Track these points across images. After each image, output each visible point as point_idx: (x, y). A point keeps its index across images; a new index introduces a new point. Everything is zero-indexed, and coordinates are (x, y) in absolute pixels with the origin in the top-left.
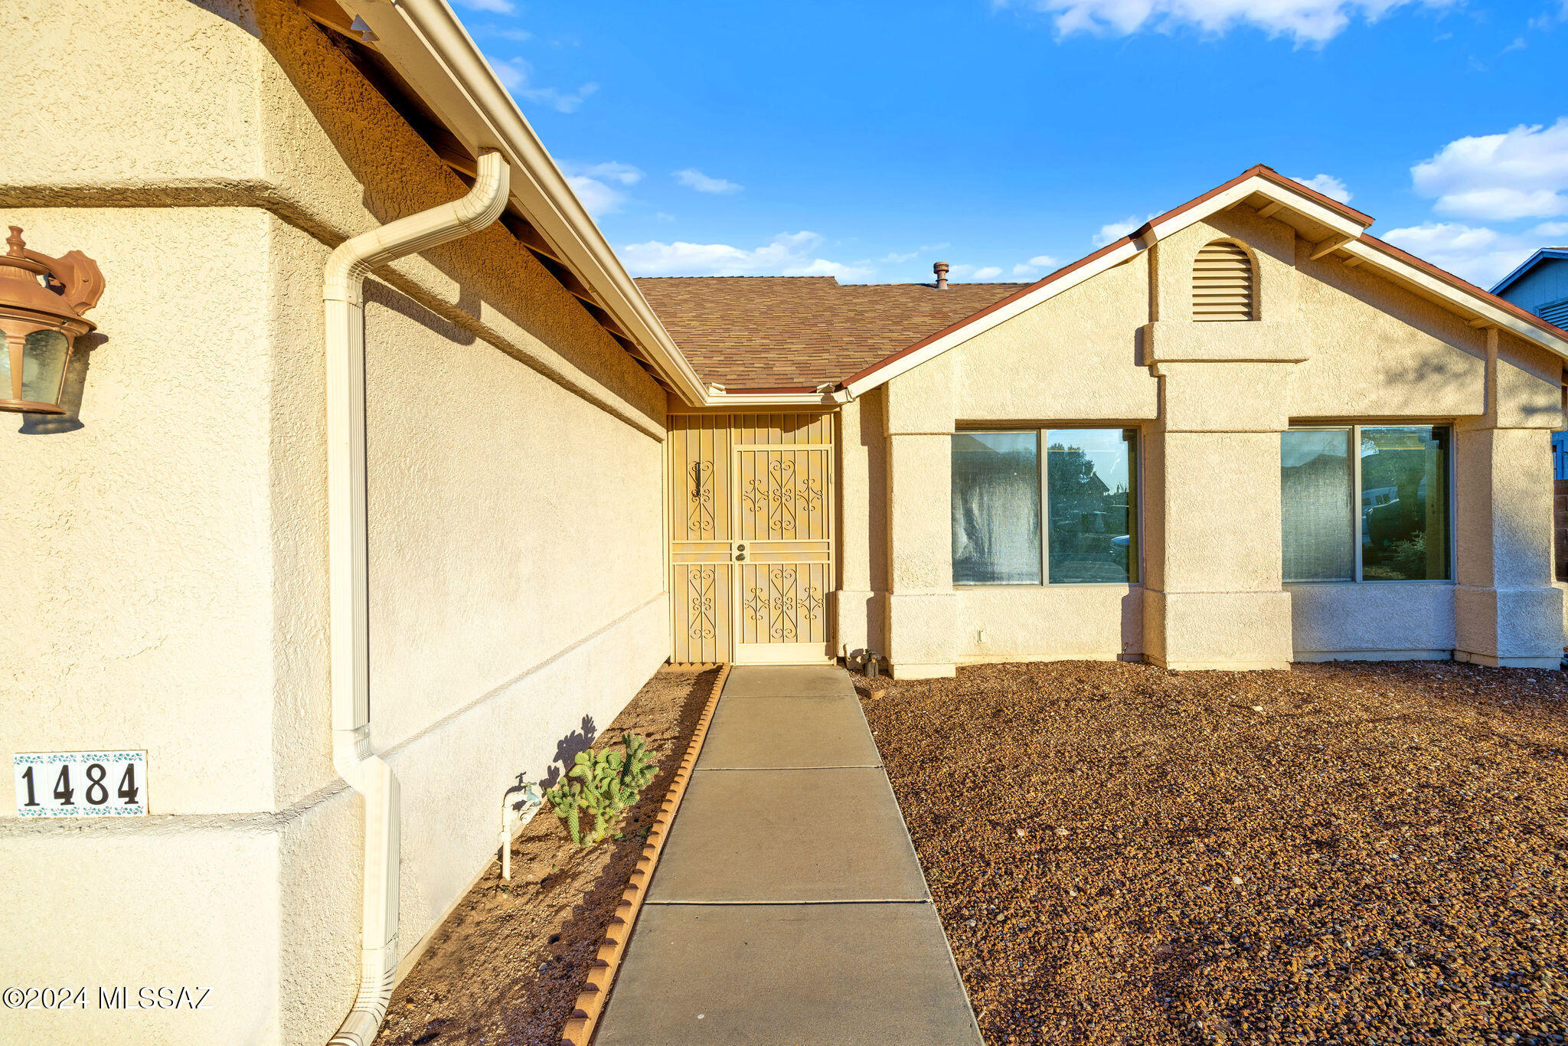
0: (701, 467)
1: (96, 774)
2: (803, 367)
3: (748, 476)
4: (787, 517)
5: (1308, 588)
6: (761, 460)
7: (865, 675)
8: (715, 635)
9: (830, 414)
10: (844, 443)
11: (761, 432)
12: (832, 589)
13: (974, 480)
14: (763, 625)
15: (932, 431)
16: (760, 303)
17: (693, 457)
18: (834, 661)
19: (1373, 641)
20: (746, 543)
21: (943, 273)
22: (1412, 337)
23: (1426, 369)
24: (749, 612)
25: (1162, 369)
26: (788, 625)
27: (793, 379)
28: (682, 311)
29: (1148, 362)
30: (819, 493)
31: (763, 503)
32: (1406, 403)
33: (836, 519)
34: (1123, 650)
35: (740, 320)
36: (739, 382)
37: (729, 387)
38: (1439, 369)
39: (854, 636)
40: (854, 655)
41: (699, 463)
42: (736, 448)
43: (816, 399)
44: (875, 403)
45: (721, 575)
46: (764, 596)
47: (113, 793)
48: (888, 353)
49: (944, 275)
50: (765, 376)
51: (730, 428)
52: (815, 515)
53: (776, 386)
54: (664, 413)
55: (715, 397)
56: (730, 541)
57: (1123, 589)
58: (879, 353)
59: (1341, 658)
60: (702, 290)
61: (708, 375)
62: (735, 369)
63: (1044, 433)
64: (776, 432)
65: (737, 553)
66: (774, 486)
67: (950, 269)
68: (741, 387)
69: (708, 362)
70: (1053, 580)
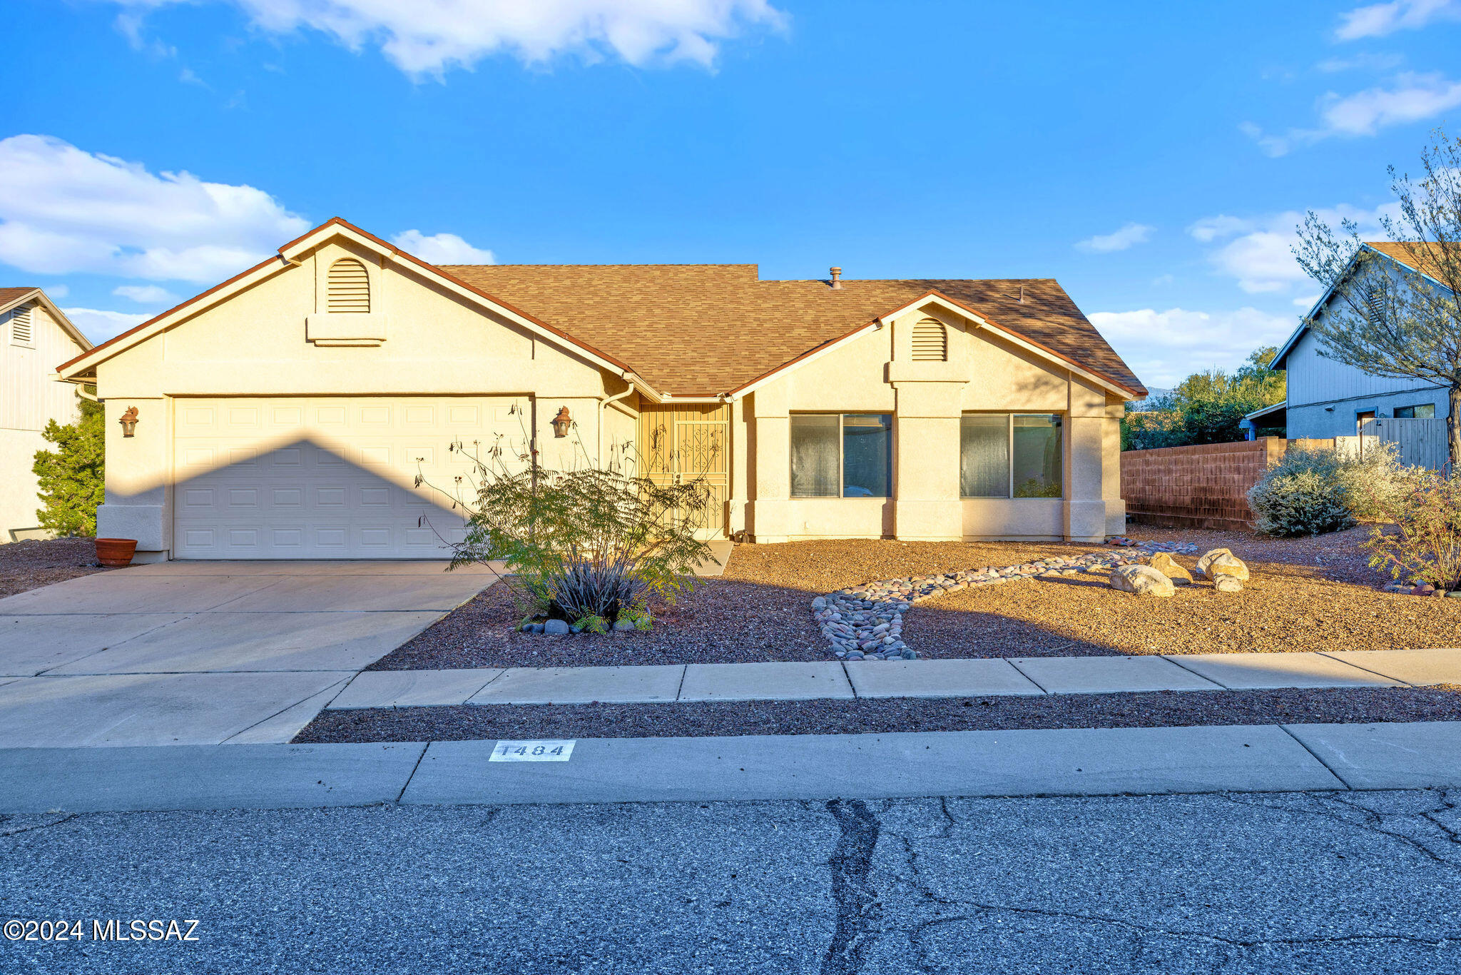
0: (657, 433)
2: (713, 378)
3: (682, 438)
4: (704, 460)
6: (690, 429)
7: (742, 543)
9: (727, 406)
10: (734, 420)
11: (690, 414)
12: (727, 499)
13: (803, 440)
15: (778, 416)
17: (653, 427)
18: (728, 538)
19: (1018, 531)
20: (681, 474)
21: (837, 275)
22: (1030, 368)
23: (1038, 384)
25: (896, 385)
27: (705, 386)
29: (889, 382)
30: (721, 447)
31: (691, 453)
33: (729, 461)
34: (884, 533)
36: (678, 389)
37: (673, 394)
38: (1046, 383)
39: (738, 524)
40: (738, 535)
41: (656, 431)
42: (676, 423)
43: (717, 400)
44: (749, 401)
51: (673, 411)
52: (719, 459)
53: (696, 391)
54: (638, 404)
55: (666, 399)
56: (673, 473)
57: (882, 501)
59: (1002, 539)
60: (649, 287)
61: (663, 384)
62: (676, 379)
63: (842, 416)
64: (697, 414)
65: (676, 479)
66: (696, 443)
67: (842, 272)
68: (679, 393)
69: (660, 373)
70: (845, 496)
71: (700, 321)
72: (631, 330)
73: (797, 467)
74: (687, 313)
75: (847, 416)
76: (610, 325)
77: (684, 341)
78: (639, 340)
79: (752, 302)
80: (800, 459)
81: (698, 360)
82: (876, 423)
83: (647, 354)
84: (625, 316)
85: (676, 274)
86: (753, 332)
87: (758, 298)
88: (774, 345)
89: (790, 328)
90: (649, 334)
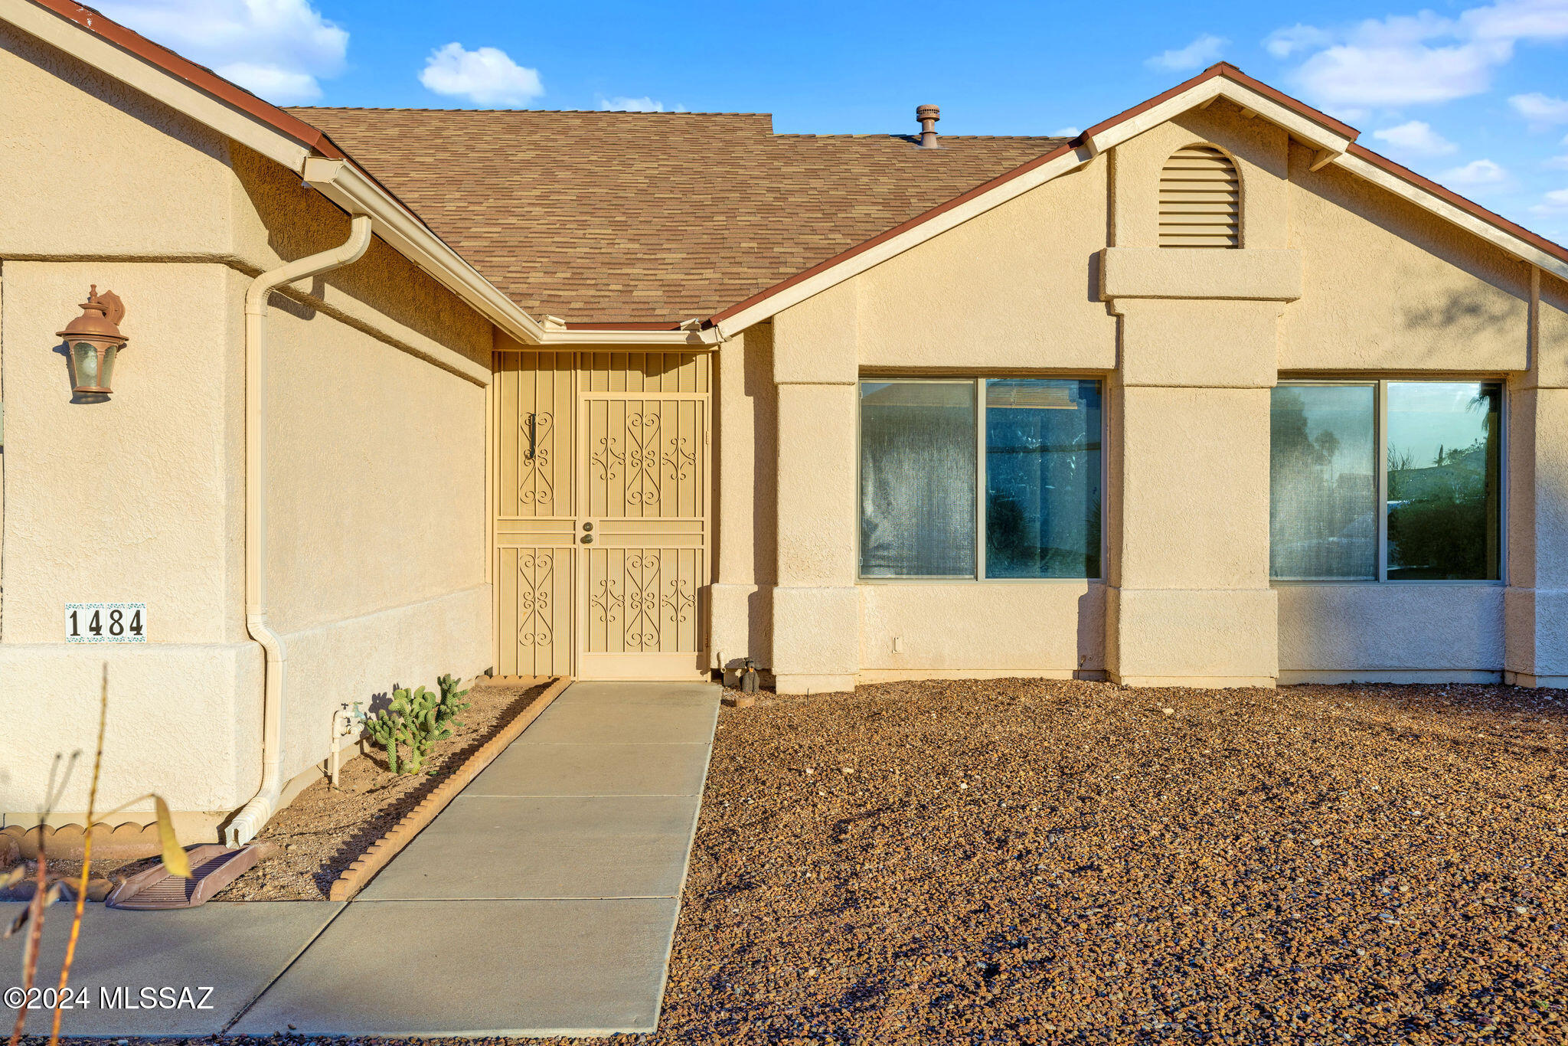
0: (537, 420)
1: (116, 616)
2: (672, 290)
3: (598, 433)
4: (649, 486)
5: (1318, 588)
6: (616, 411)
7: (741, 690)
8: (552, 641)
9: (707, 353)
10: (722, 392)
11: (616, 375)
12: (707, 582)
13: (891, 441)
14: (615, 628)
15: (829, 381)
16: (641, 170)
17: (526, 408)
18: (707, 676)
19: (1399, 658)
20: (594, 521)
21: (930, 122)
23: (1456, 309)
24: (597, 612)
25: (1120, 306)
26: (649, 629)
27: (654, 309)
28: (523, 187)
29: (1103, 298)
30: (692, 456)
31: (617, 469)
32: (1430, 352)
33: (713, 490)
34: (1081, 665)
35: (604, 205)
36: (586, 313)
37: (570, 320)
38: (1473, 310)
39: (731, 643)
40: (732, 666)
41: (534, 416)
42: (583, 396)
43: (680, 338)
44: (760, 337)
45: (561, 561)
46: (617, 591)
47: (127, 628)
48: (794, 270)
49: (931, 126)
50: (620, 305)
51: (575, 369)
52: (686, 485)
53: (631, 320)
54: (489, 349)
55: (552, 333)
56: (573, 518)
57: (1080, 586)
58: (782, 270)
59: (1361, 678)
60: (555, 140)
61: (546, 301)
62: (583, 292)
63: (982, 383)
64: (634, 376)
65: (583, 533)
66: (632, 446)
67: (941, 116)
68: (586, 320)
69: (549, 280)
70: (991, 573)
71: (651, 190)
72: (501, 203)
73: (877, 506)
74: (625, 178)
75: (993, 385)
76: (457, 195)
77: (614, 224)
78: (513, 220)
79: (762, 165)
80: (882, 487)
81: (639, 256)
82: (1063, 399)
83: (522, 245)
84: (494, 181)
85: (613, 124)
86: (766, 209)
87: (775, 159)
88: (814, 232)
89: (846, 204)
90: (537, 211)
